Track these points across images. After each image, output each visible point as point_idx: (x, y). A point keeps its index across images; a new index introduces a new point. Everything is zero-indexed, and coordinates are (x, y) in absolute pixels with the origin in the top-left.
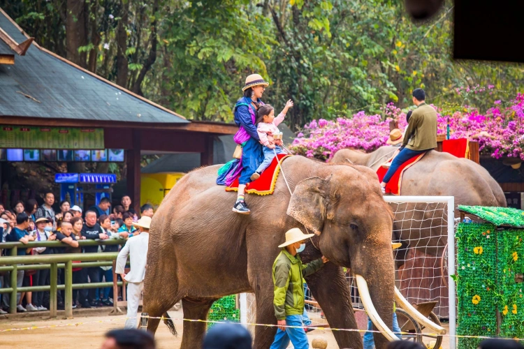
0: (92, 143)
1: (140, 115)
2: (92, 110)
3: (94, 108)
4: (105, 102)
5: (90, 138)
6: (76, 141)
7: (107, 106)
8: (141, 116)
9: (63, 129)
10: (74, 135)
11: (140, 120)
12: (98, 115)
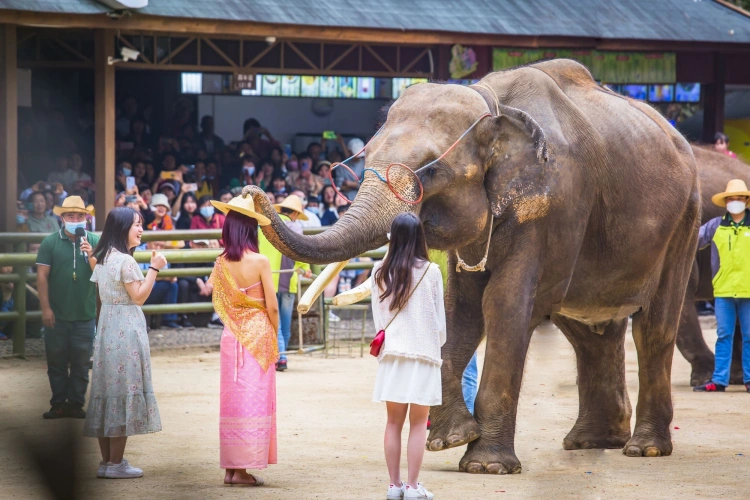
0: (660, 74)
1: (732, 32)
2: (666, 26)
3: (669, 23)
4: (682, 12)
5: (657, 67)
6: (639, 72)
7: (685, 19)
8: (735, 34)
9: (622, 55)
10: (637, 63)
11: (734, 40)
12: (676, 33)
